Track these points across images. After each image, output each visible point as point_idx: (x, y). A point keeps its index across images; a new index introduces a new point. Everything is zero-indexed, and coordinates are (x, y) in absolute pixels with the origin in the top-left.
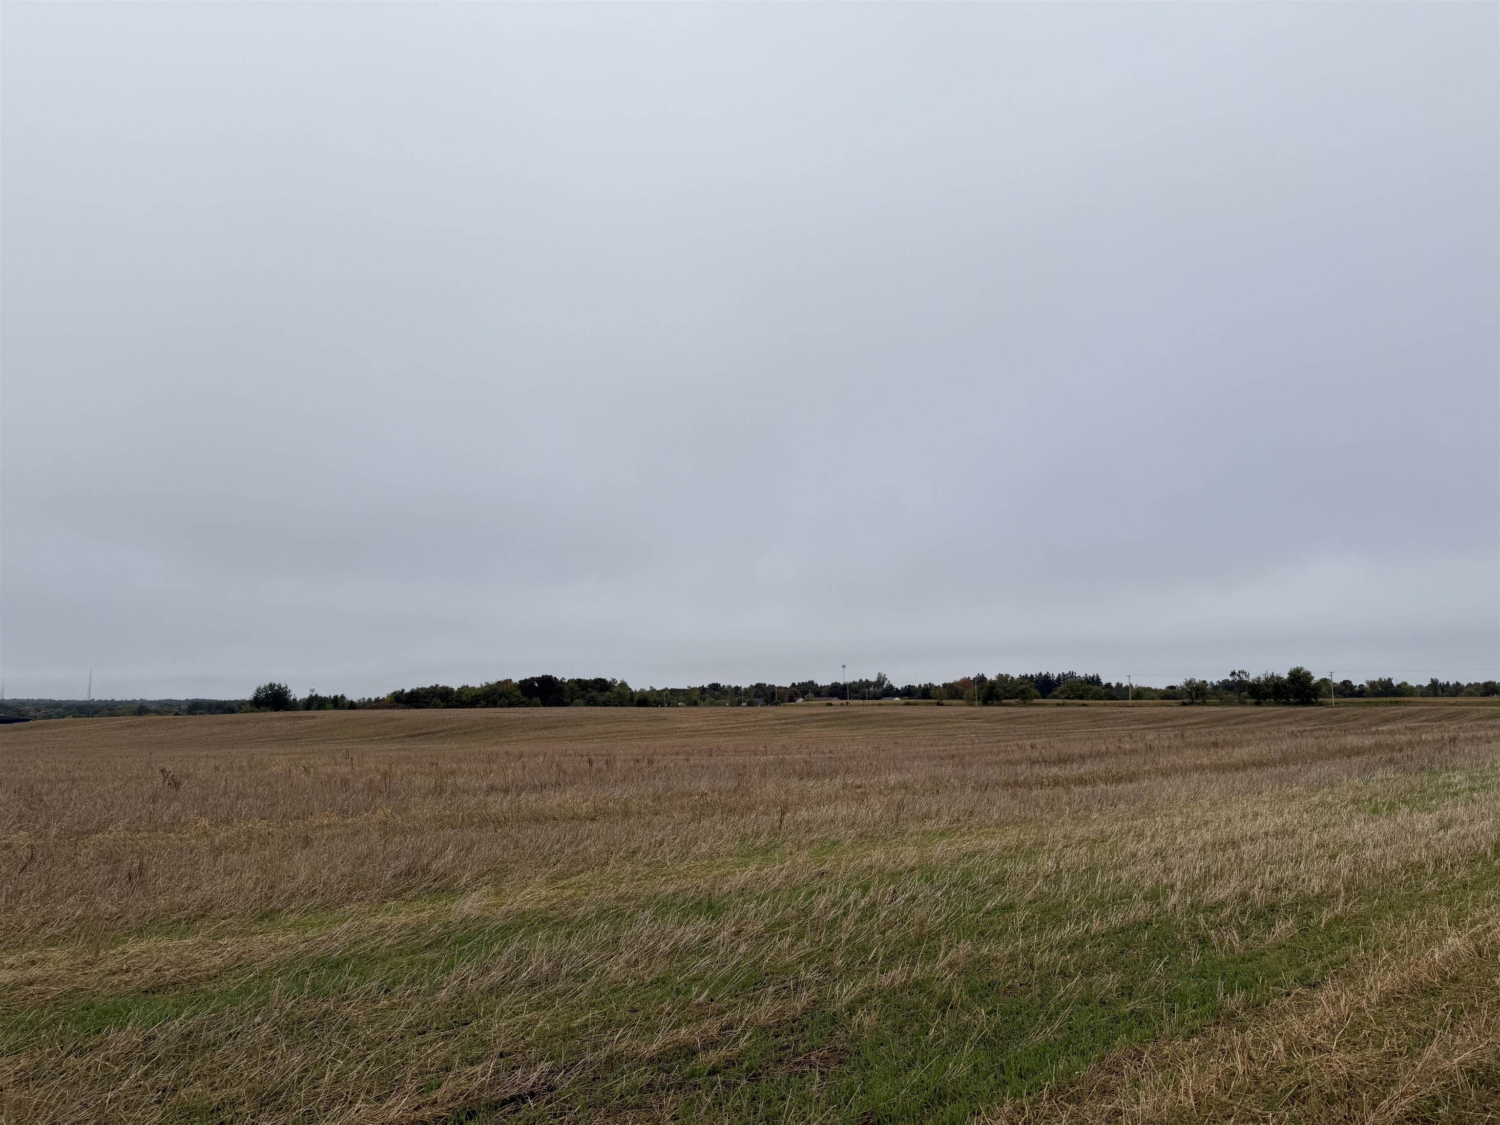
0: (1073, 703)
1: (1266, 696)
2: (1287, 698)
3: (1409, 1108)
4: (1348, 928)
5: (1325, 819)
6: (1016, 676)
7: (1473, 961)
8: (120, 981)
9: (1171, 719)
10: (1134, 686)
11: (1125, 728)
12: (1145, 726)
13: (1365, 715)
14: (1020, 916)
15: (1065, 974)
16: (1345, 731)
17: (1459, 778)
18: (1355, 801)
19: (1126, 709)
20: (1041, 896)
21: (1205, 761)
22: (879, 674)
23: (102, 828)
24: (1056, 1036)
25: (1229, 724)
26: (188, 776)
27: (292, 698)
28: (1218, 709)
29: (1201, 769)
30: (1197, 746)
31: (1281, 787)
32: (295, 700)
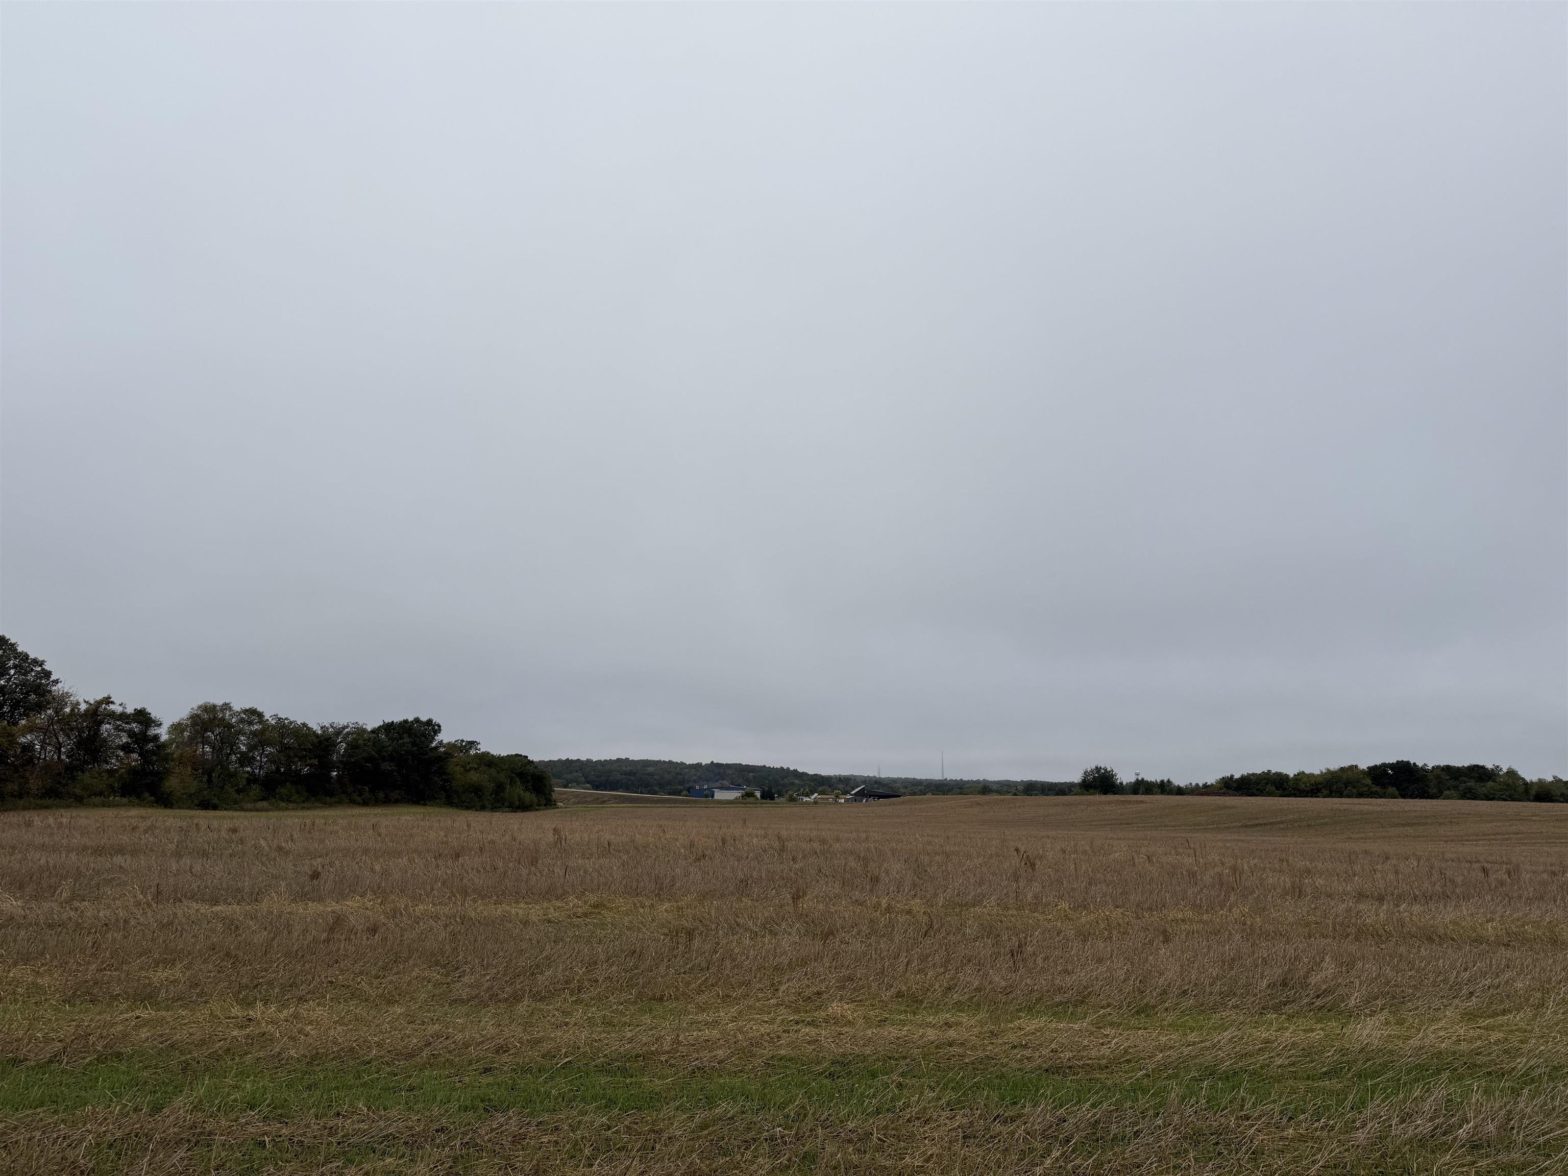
8: (1023, 1055)
23: (977, 902)
26: (1041, 858)
27: (1119, 781)
32: (1121, 783)
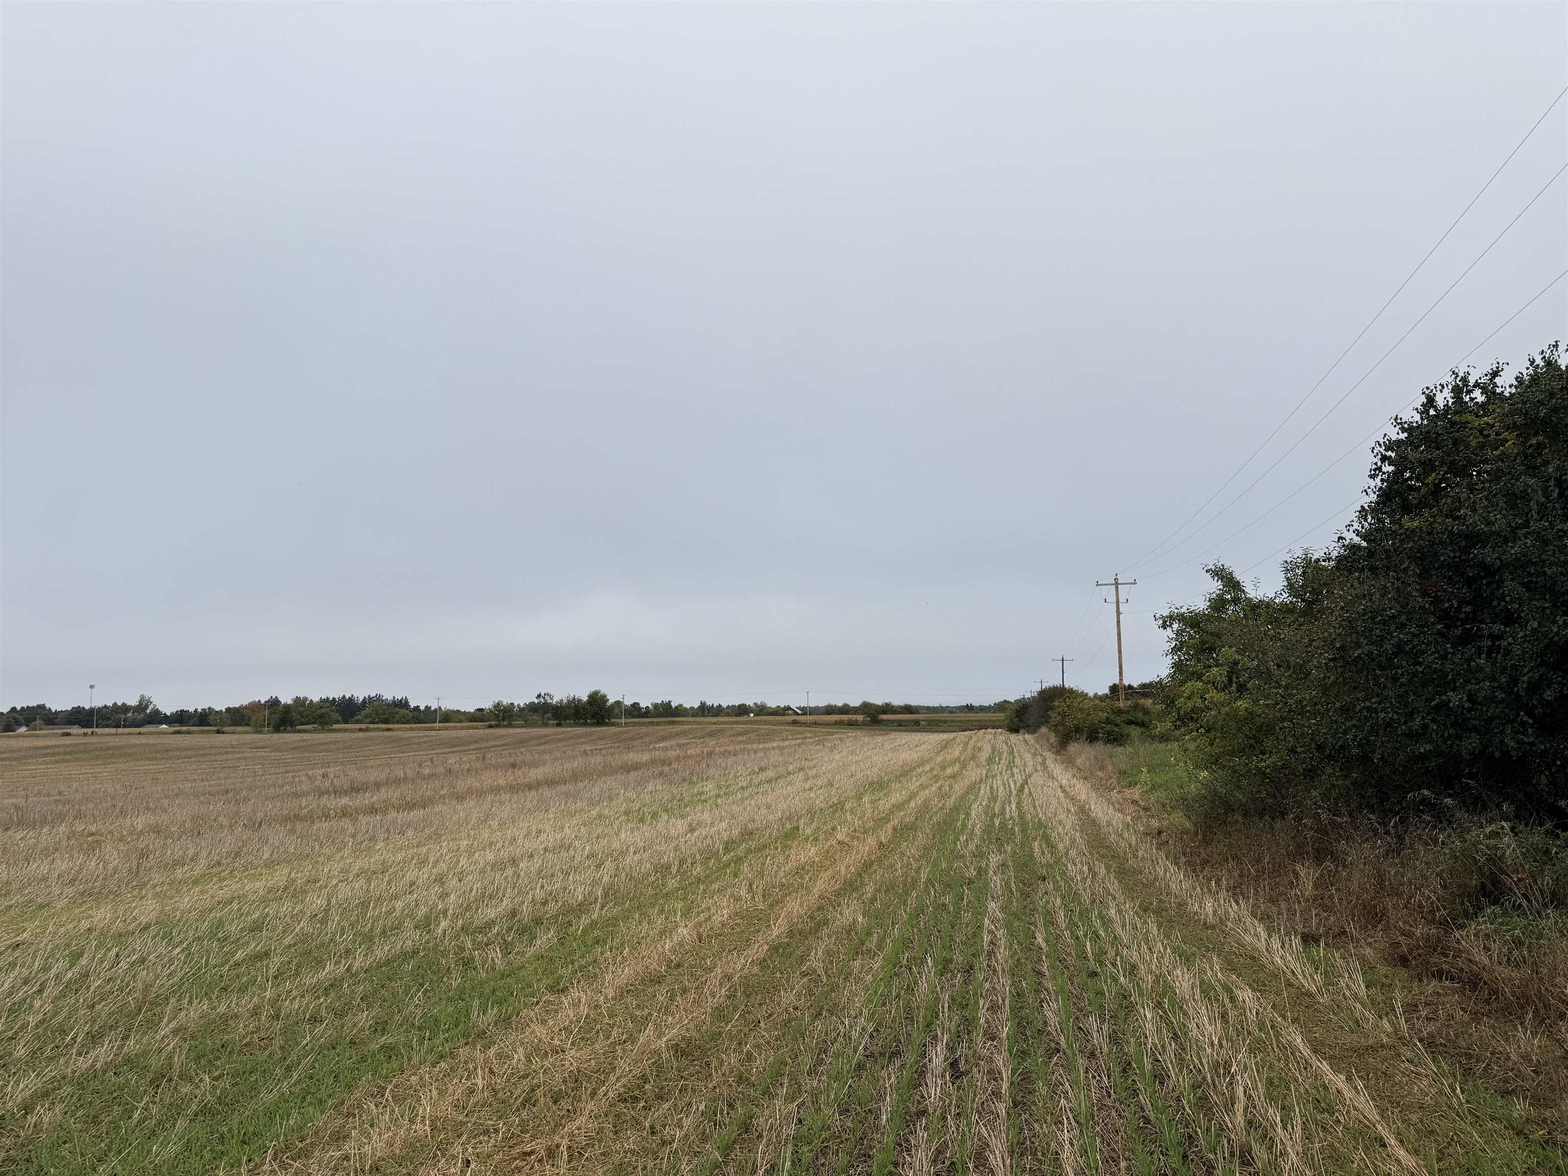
0: (378, 728)
1: (566, 717)
2: (585, 719)
3: (622, 1090)
4: (600, 931)
5: (599, 831)
6: (316, 699)
7: (694, 947)
9: (476, 742)
10: (443, 709)
11: (430, 752)
12: (450, 750)
13: (647, 734)
14: (275, 963)
15: (315, 1020)
16: (629, 748)
17: (710, 786)
18: (627, 813)
19: (433, 733)
20: (304, 938)
21: (502, 782)
22: (142, 697)
24: (293, 1089)
25: (531, 746)
28: (523, 730)
29: (495, 790)
30: (496, 767)
31: (566, 803)
